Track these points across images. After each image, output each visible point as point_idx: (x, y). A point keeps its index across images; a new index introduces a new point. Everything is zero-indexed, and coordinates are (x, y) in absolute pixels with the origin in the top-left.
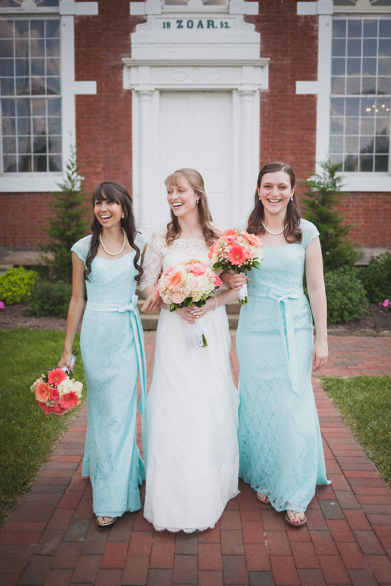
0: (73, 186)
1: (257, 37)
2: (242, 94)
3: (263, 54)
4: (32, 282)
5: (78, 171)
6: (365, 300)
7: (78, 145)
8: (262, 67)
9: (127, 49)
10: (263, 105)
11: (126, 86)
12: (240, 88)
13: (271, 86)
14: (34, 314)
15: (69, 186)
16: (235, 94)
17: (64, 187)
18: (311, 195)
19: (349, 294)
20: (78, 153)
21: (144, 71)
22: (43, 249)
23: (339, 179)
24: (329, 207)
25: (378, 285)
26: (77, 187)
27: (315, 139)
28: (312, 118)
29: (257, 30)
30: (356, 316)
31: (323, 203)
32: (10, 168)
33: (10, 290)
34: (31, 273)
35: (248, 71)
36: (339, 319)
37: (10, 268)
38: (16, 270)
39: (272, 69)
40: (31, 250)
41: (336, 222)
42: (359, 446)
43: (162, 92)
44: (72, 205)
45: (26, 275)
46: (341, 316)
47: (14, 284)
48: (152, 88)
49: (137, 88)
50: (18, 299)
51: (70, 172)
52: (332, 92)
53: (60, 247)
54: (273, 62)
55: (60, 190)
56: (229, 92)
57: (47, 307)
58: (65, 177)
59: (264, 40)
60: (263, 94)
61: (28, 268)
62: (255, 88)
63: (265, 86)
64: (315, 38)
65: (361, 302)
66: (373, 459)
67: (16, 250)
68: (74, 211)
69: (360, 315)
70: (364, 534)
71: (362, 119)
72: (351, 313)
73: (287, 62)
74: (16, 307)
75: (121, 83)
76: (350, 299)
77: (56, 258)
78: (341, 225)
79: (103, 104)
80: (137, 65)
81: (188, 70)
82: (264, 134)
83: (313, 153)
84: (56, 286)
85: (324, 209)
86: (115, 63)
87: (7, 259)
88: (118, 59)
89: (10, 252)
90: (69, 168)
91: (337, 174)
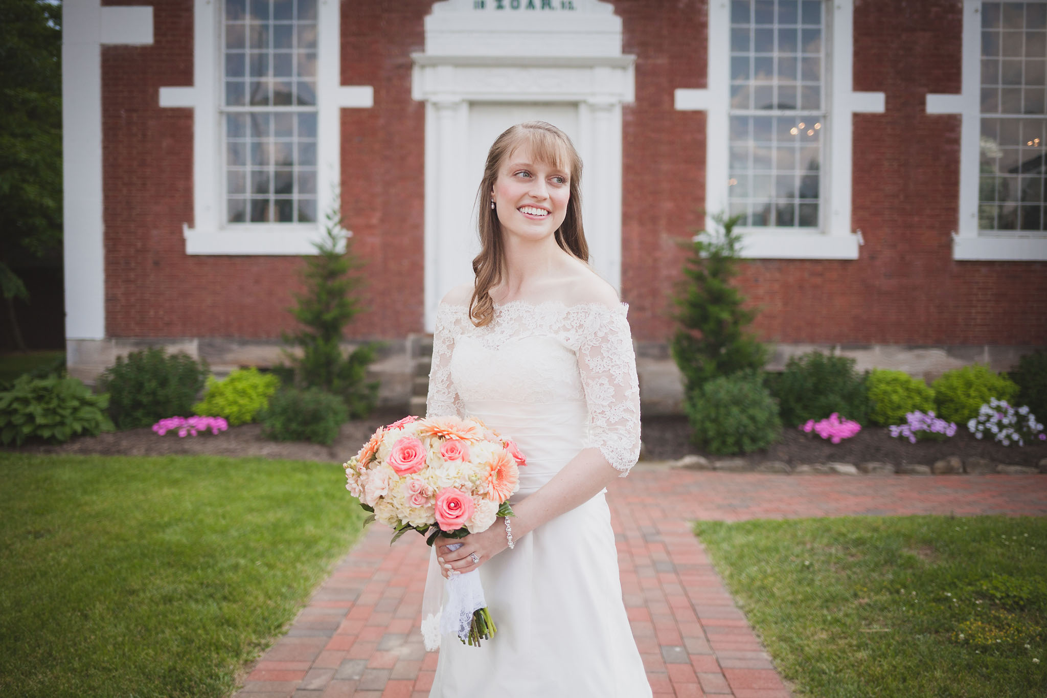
0: (334, 245)
1: (616, 23)
2: (593, 108)
3: (627, 48)
4: (271, 391)
5: (344, 222)
6: (777, 421)
7: (344, 183)
8: (624, 68)
9: (419, 39)
10: (626, 125)
11: (417, 94)
12: (591, 100)
13: (638, 97)
14: (273, 437)
15: (328, 245)
16: (583, 109)
17: (321, 247)
18: (698, 262)
19: (751, 411)
20: (343, 196)
21: (446, 72)
22: (286, 341)
23: (738, 238)
24: (724, 281)
25: (799, 399)
26: (340, 247)
27: (703, 177)
28: (701, 145)
29: (617, 12)
30: (762, 444)
31: (715, 274)
32: (237, 217)
33: (235, 403)
34: (268, 378)
35: (603, 74)
36: (736, 449)
37: (234, 371)
38: (245, 373)
39: (641, 73)
40: (268, 343)
41: (735, 303)
42: (727, 595)
43: (472, 104)
44: (332, 275)
45: (261, 381)
46: (738, 443)
47: (243, 393)
48: (457, 98)
49: (434, 98)
50: (248, 417)
51: (330, 224)
52: (732, 106)
53: (314, 338)
54: (641, 61)
55: (314, 251)
56: (575, 105)
57: (294, 426)
58: (323, 231)
59: (628, 28)
60: (626, 110)
61: (263, 370)
62: (614, 100)
63: (629, 96)
64: (704, 25)
65: (769, 423)
66: (742, 608)
67: (243, 343)
68: (336, 283)
69: (768, 443)
70: (711, 676)
71: (779, 148)
72: (754, 440)
73: (662, 60)
74: (245, 429)
75: (408, 91)
76: (753, 418)
77: (307, 356)
78: (744, 308)
79: (381, 121)
80: (435, 63)
81: (512, 72)
82: (628, 169)
83: (700, 198)
84: (308, 396)
85: (715, 283)
86: (400, 60)
87: (229, 357)
88: (406, 54)
89: (235, 347)
90: (328, 217)
91: (736, 231)
